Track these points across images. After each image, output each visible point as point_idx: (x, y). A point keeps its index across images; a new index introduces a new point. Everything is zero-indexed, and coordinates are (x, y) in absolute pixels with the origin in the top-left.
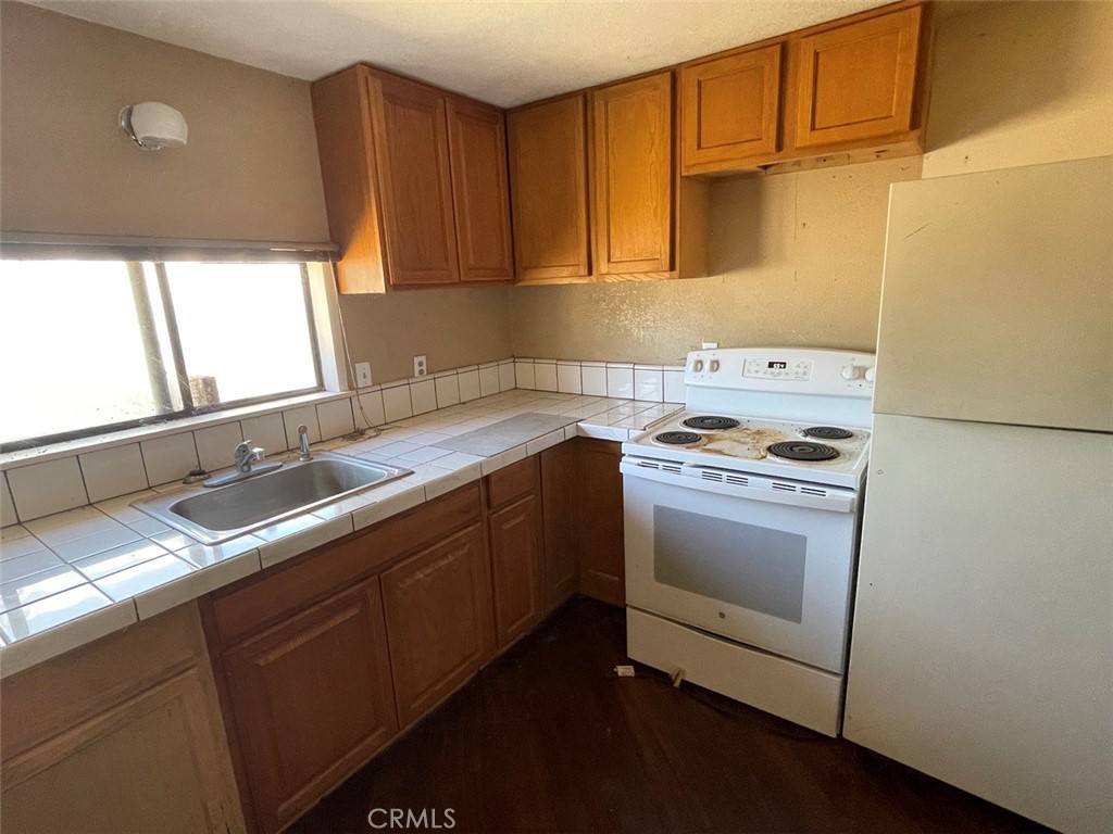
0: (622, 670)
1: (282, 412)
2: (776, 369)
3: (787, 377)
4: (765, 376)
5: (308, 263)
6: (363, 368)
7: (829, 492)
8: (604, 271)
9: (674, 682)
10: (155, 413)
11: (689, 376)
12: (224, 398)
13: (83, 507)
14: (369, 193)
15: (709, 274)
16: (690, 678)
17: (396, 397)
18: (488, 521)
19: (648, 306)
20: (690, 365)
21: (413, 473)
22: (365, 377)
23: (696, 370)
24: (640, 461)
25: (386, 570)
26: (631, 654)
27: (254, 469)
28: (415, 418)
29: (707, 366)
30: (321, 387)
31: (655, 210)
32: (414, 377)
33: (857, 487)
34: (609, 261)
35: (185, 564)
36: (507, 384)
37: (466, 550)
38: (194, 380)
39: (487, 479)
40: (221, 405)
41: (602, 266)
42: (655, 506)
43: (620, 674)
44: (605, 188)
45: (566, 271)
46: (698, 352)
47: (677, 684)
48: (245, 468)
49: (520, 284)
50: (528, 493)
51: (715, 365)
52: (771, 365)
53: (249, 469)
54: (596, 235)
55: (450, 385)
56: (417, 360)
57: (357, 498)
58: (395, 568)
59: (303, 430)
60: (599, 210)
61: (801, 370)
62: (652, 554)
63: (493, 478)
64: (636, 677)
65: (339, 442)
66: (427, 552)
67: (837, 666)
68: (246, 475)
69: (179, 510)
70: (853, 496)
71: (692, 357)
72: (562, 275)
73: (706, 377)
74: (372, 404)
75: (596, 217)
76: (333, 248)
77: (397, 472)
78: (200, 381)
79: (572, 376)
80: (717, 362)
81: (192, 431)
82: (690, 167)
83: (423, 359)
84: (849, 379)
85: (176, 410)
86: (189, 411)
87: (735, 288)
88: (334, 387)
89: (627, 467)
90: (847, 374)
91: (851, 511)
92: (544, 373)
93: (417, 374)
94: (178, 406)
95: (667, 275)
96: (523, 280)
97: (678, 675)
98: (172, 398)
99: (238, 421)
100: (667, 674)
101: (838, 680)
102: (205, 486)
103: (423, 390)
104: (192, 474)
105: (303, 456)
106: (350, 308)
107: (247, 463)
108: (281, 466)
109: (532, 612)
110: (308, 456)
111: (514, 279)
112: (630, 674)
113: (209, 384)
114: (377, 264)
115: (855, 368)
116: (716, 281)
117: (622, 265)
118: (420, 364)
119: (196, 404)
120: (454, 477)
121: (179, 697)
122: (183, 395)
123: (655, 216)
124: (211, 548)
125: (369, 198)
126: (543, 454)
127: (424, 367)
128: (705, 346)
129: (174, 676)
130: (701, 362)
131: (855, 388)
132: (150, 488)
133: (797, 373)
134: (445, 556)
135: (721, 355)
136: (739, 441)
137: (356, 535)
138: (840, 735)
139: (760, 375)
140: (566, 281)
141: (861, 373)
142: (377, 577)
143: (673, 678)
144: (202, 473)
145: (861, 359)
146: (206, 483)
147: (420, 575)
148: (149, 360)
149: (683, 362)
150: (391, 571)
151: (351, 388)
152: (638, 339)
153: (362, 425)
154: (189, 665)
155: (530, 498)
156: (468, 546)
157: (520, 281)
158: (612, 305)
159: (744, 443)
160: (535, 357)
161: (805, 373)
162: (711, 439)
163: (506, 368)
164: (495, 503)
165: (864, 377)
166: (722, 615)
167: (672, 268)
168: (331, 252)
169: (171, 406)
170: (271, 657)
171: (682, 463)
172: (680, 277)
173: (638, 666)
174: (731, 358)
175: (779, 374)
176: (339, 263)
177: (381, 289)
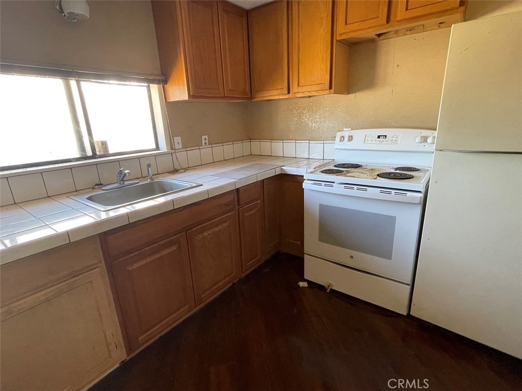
0: (302, 284)
1: (139, 158)
2: (381, 139)
3: (387, 143)
4: (376, 143)
5: (151, 85)
6: (178, 140)
7: (409, 194)
8: (296, 91)
9: (327, 290)
10: (78, 156)
11: (337, 144)
12: (111, 151)
13: (45, 198)
14: (180, 48)
15: (348, 93)
16: (335, 288)
17: (194, 155)
18: (238, 211)
19: (316, 111)
20: (338, 139)
21: (202, 185)
22: (178, 144)
23: (341, 141)
24: (313, 182)
25: (189, 230)
26: (306, 277)
27: (126, 183)
28: (202, 165)
29: (346, 139)
30: (158, 148)
31: (322, 58)
32: (202, 145)
33: (423, 190)
34: (298, 85)
35: (92, 219)
36: (247, 153)
37: (228, 224)
38: (98, 142)
39: (238, 190)
40: (110, 154)
41: (295, 88)
42: (320, 205)
43: (301, 286)
44: (297, 48)
45: (276, 92)
46: (341, 132)
47: (328, 291)
48: (122, 182)
49: (253, 100)
50: (257, 199)
51: (351, 138)
52: (379, 137)
53: (124, 183)
54: (292, 73)
55: (220, 151)
56: (203, 137)
57: (175, 194)
58: (194, 229)
59: (149, 166)
60: (294, 60)
61: (394, 139)
62: (317, 229)
63: (241, 191)
64: (308, 287)
65: (167, 174)
66: (209, 222)
67: (409, 280)
68: (122, 186)
69: (90, 199)
70: (421, 195)
71: (339, 135)
72: (275, 94)
73: (346, 144)
74: (182, 157)
75: (292, 63)
76: (163, 78)
77: (194, 185)
78: (100, 143)
79: (278, 147)
80: (352, 136)
81: (96, 164)
82: (341, 35)
83: (206, 137)
84: (419, 143)
85: (89, 155)
86: (94, 156)
87: (362, 100)
88: (164, 148)
89: (306, 185)
90: (418, 140)
91: (420, 203)
92: (265, 146)
93: (203, 144)
94: (89, 153)
95: (328, 91)
96: (255, 98)
97: (329, 286)
98: (86, 149)
99: (118, 161)
100: (324, 286)
101: (409, 287)
102: (102, 190)
103: (206, 152)
104: (96, 185)
105: (149, 178)
106: (171, 109)
107: (122, 180)
108: (139, 183)
109: (259, 257)
110: (152, 178)
111: (251, 98)
112: (305, 286)
113: (104, 144)
114: (184, 85)
115: (421, 137)
116: (352, 96)
117: (304, 88)
118: (205, 139)
119: (98, 153)
120: (222, 187)
121: (91, 281)
122: (91, 148)
123: (322, 60)
124: (104, 213)
125: (180, 51)
126: (264, 181)
127: (207, 141)
128: (345, 129)
129: (88, 271)
130: (343, 137)
131: (421, 147)
132: (77, 191)
133: (392, 141)
134: (217, 226)
135: (353, 133)
136: (362, 173)
137: (174, 211)
138: (409, 314)
139: (373, 142)
140: (277, 98)
141: (425, 139)
142: (185, 233)
143: (327, 288)
144: (102, 185)
145: (425, 133)
146: (103, 188)
147: (206, 234)
148: (74, 128)
149: (334, 138)
150: (191, 230)
151: (172, 149)
152: (312, 127)
153: (177, 167)
154: (95, 266)
155: (258, 202)
156: (229, 222)
157: (254, 98)
158: (299, 111)
159: (365, 173)
160: (260, 139)
161: (396, 141)
162: (348, 172)
163: (246, 144)
164: (242, 203)
165: (426, 141)
166: (352, 257)
167: (330, 88)
168: (162, 80)
169: (86, 153)
170: (135, 266)
171: (334, 182)
172: (334, 93)
173: (309, 282)
174: (359, 134)
175: (383, 141)
176: (165, 86)
177: (186, 97)
